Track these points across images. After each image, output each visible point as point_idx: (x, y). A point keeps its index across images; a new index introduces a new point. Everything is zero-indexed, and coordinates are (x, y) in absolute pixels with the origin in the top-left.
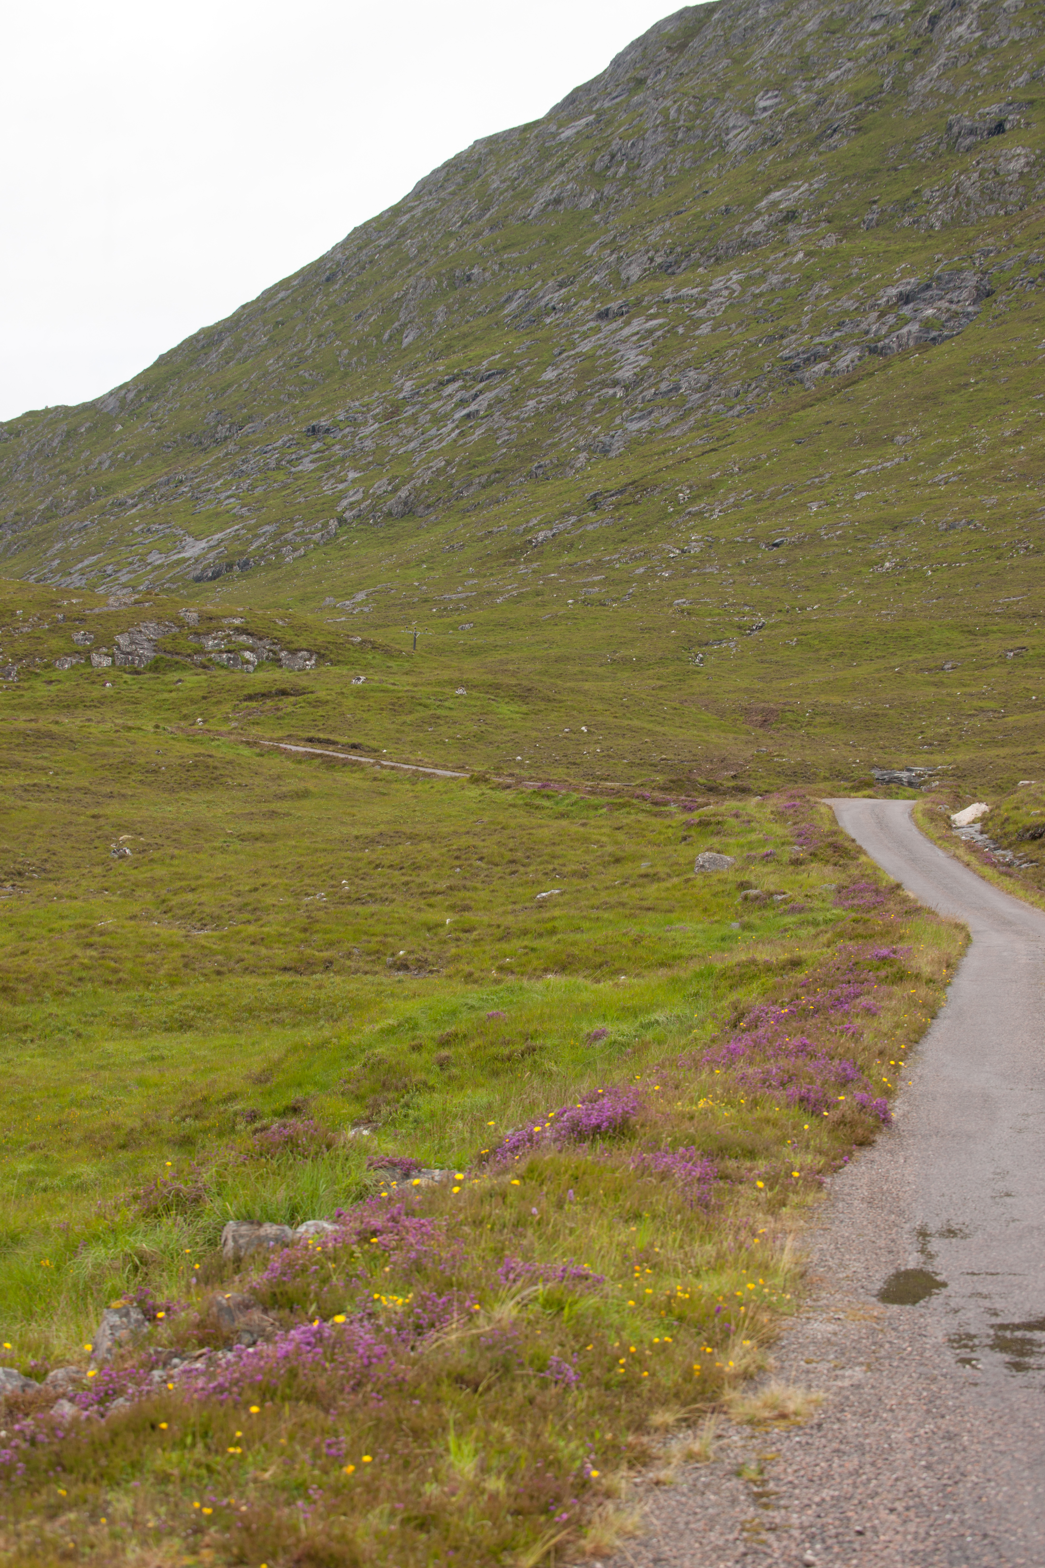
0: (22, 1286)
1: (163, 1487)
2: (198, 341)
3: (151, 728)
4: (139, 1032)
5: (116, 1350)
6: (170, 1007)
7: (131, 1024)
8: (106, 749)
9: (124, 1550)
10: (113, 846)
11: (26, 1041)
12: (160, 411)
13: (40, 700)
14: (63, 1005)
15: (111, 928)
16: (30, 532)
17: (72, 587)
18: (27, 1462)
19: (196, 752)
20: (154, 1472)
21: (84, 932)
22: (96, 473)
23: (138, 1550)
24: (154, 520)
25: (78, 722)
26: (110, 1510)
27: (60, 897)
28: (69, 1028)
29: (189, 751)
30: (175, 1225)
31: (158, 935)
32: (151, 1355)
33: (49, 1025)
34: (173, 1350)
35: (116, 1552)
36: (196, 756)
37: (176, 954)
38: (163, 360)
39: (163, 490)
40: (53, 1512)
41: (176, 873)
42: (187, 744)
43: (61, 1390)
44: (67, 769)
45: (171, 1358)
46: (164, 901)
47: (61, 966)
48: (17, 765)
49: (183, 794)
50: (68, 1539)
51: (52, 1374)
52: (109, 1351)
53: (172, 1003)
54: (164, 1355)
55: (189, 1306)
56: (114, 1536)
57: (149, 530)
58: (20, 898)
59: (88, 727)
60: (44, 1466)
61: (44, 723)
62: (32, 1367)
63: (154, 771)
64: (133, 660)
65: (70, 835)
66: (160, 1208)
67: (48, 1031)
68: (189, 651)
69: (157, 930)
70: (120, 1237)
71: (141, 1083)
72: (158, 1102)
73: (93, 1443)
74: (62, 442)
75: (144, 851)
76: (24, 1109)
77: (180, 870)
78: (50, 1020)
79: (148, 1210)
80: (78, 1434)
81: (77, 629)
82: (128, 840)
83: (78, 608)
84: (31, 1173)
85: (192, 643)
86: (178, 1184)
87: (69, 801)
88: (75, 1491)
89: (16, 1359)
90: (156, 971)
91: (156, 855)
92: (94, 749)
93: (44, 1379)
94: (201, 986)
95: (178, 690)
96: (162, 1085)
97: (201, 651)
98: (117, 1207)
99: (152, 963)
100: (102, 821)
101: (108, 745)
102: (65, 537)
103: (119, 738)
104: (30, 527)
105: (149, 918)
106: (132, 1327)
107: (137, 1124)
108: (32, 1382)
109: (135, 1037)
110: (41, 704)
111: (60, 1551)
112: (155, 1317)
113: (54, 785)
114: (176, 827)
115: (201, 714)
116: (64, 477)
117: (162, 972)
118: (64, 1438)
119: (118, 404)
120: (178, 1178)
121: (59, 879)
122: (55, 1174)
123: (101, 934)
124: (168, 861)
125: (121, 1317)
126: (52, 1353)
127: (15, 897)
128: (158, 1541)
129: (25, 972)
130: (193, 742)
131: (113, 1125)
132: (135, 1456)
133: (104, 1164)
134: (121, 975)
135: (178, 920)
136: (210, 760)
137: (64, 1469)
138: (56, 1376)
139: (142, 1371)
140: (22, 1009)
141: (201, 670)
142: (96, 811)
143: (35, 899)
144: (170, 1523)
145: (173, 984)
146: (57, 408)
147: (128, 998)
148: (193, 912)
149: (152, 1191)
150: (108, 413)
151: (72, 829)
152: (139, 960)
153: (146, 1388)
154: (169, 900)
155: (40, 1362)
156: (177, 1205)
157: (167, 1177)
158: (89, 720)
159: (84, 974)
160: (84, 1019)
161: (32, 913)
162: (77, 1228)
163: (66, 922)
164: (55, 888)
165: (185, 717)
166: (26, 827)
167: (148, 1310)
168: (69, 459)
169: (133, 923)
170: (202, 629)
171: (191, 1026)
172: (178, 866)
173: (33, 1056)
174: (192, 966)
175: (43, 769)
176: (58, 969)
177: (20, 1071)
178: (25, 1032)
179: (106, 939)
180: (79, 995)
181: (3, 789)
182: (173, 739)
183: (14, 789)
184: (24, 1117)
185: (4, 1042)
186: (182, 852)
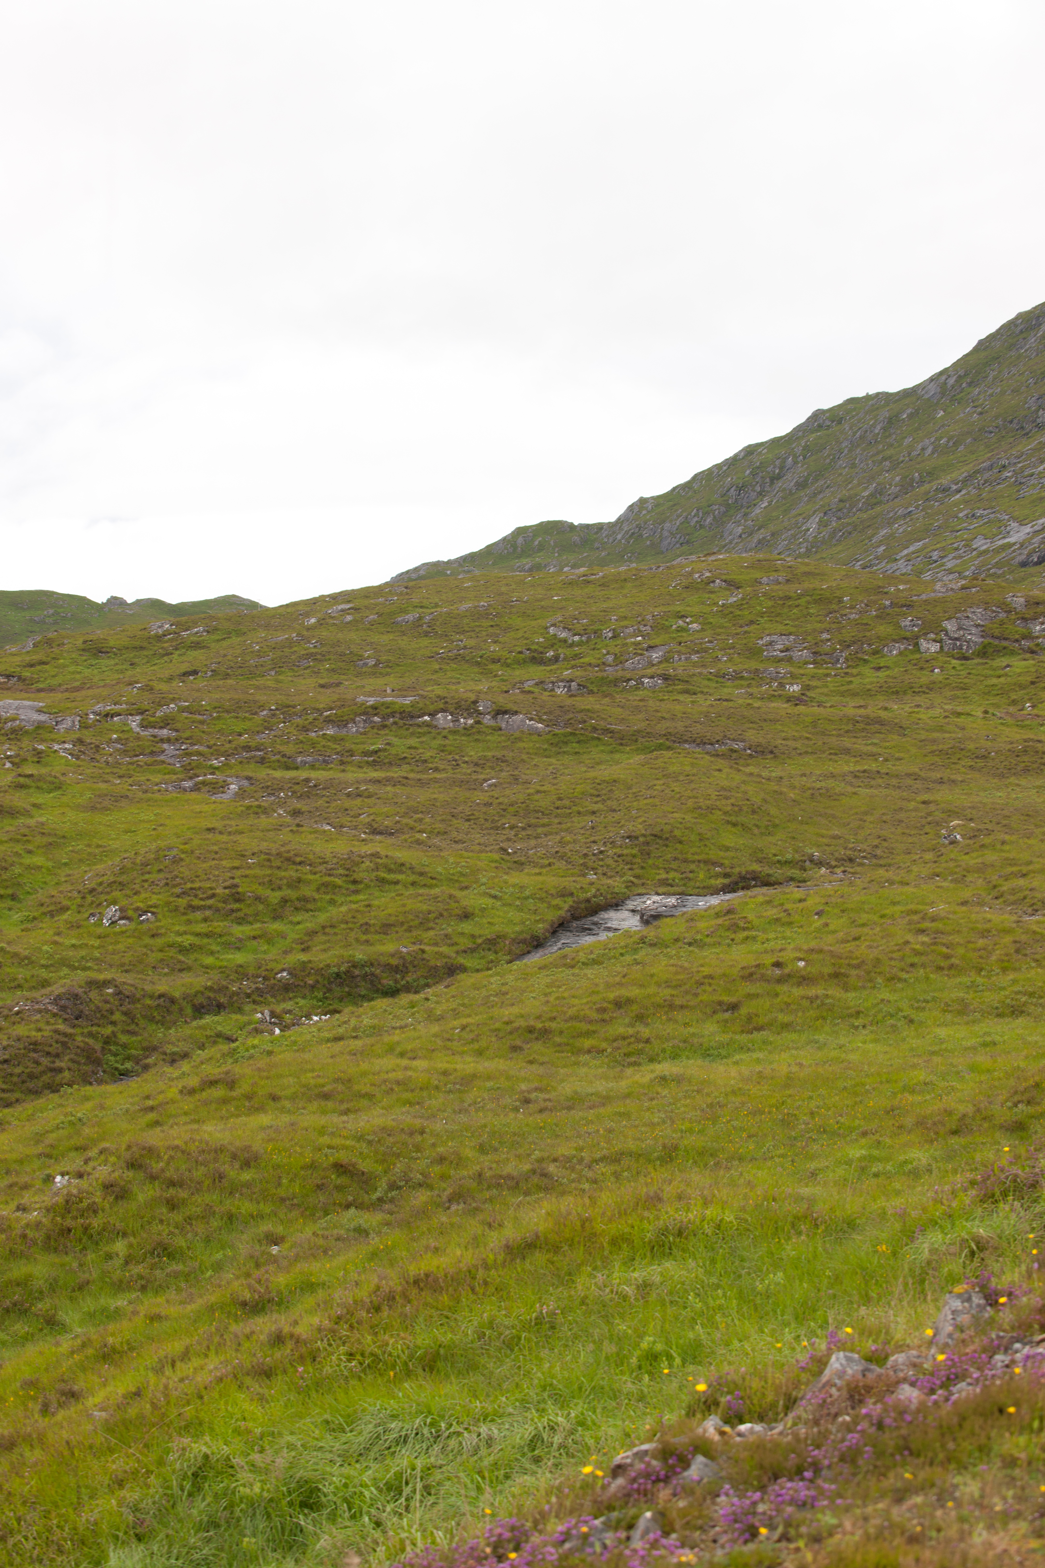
0: (858, 1271)
1: (1009, 1471)
2: (1016, 326)
3: (979, 714)
4: (971, 1018)
5: (957, 1335)
6: (1002, 993)
7: (963, 1009)
8: (935, 735)
9: (970, 1533)
10: (943, 832)
11: (857, 1027)
12: (981, 397)
13: (869, 687)
14: (895, 991)
15: (942, 914)
16: (854, 519)
17: (898, 573)
18: (874, 1446)
19: (1025, 737)
20: (1001, 1456)
21: (915, 918)
22: (919, 459)
23: (985, 1533)
24: (978, 505)
25: (907, 708)
26: (957, 1494)
27: (892, 883)
28: (901, 1014)
29: (1018, 737)
30: (1012, 1210)
31: (990, 921)
32: (992, 1340)
33: (881, 1011)
34: (1015, 1335)
35: (963, 1536)
36: (1025, 741)
37: (1007, 939)
38: (982, 345)
39: (986, 475)
40: (900, 1497)
41: (1007, 859)
42: (1016, 729)
43: (901, 1375)
44: (897, 755)
45: (1012, 1343)
46: (995, 887)
47: (893, 952)
48: (847, 751)
49: (1012, 780)
50: (915, 1522)
51: (892, 1358)
52: (950, 1336)
53: (1003, 988)
54: (1005, 1340)
55: (1030, 1291)
56: (962, 1520)
57: (973, 515)
58: (851, 884)
59: (918, 713)
60: (890, 1450)
61: (873, 710)
62: (873, 1352)
63: (984, 757)
64: (961, 645)
65: (901, 821)
66: (998, 1193)
67: (880, 1017)
68: (1017, 637)
69: (989, 916)
70: (957, 1223)
71: (973, 1069)
72: (990, 1088)
73: (941, 1427)
74: (884, 429)
75: (975, 836)
76: (856, 1094)
77: (1011, 856)
78: (881, 1006)
79: (985, 1195)
80: (925, 1417)
81: (905, 615)
82: (959, 825)
83: (905, 594)
84: (862, 1158)
85: (1019, 628)
86: (1015, 1170)
87: (899, 787)
88: (922, 1475)
89: (857, 1343)
90: (988, 957)
91: (987, 840)
92: (924, 735)
93: (885, 1364)
94: (1033, 972)
95: (1006, 675)
96: (995, 1070)
97: (1029, 636)
98: (954, 1192)
99: (984, 949)
100: (932, 807)
101: (938, 731)
102: (890, 523)
103: (948, 724)
104: (855, 514)
105: (981, 904)
106: (973, 1312)
107: (970, 1109)
108: (873, 1367)
109: (967, 1023)
110: (869, 690)
111: (907, 1534)
112: (997, 1302)
113: (884, 771)
114: (1006, 812)
115: (1030, 699)
116: (887, 463)
117: (994, 958)
118: (911, 1422)
119: (939, 390)
120: (1015, 1164)
121: (889, 865)
122: (887, 1160)
123: (933, 919)
124: (998, 847)
125: (963, 1302)
126: (892, 1338)
127: (846, 882)
128: (1005, 1524)
129: (857, 958)
130: (1023, 727)
131: (946, 1111)
132: (983, 1440)
133: (936, 1150)
134: (953, 960)
135: (1009, 905)
136: (1039, 745)
137: (911, 1454)
138: (896, 1361)
139: (983, 1356)
140: (854, 994)
141: (1028, 655)
142: (926, 797)
143: (866, 885)
144: (1017, 1507)
145: (1004, 970)
146: (878, 394)
147: (960, 983)
148: (1025, 898)
149: (989, 1176)
150: (929, 399)
151: (902, 815)
152: (971, 946)
153: (990, 1373)
154: (1001, 886)
155: (880, 1346)
156: (1014, 1191)
157: (1004, 1162)
158: (918, 706)
159: (916, 960)
160: (916, 1005)
161: (863, 898)
162: (914, 1214)
163: (898, 908)
164: (886, 875)
165: (1014, 702)
166: (857, 813)
167: (990, 1295)
168: (892, 445)
169: (964, 908)
170: (1029, 614)
171: (1022, 1012)
172: (1008, 851)
173: (865, 1042)
174: (1024, 952)
175: (873, 756)
176: (890, 955)
177: (852, 1057)
178: (857, 1018)
179: (938, 925)
180: (912, 981)
181: (833, 776)
182: (1002, 724)
183: (844, 775)
184: (856, 1103)
185: (836, 1028)
186: (1013, 838)
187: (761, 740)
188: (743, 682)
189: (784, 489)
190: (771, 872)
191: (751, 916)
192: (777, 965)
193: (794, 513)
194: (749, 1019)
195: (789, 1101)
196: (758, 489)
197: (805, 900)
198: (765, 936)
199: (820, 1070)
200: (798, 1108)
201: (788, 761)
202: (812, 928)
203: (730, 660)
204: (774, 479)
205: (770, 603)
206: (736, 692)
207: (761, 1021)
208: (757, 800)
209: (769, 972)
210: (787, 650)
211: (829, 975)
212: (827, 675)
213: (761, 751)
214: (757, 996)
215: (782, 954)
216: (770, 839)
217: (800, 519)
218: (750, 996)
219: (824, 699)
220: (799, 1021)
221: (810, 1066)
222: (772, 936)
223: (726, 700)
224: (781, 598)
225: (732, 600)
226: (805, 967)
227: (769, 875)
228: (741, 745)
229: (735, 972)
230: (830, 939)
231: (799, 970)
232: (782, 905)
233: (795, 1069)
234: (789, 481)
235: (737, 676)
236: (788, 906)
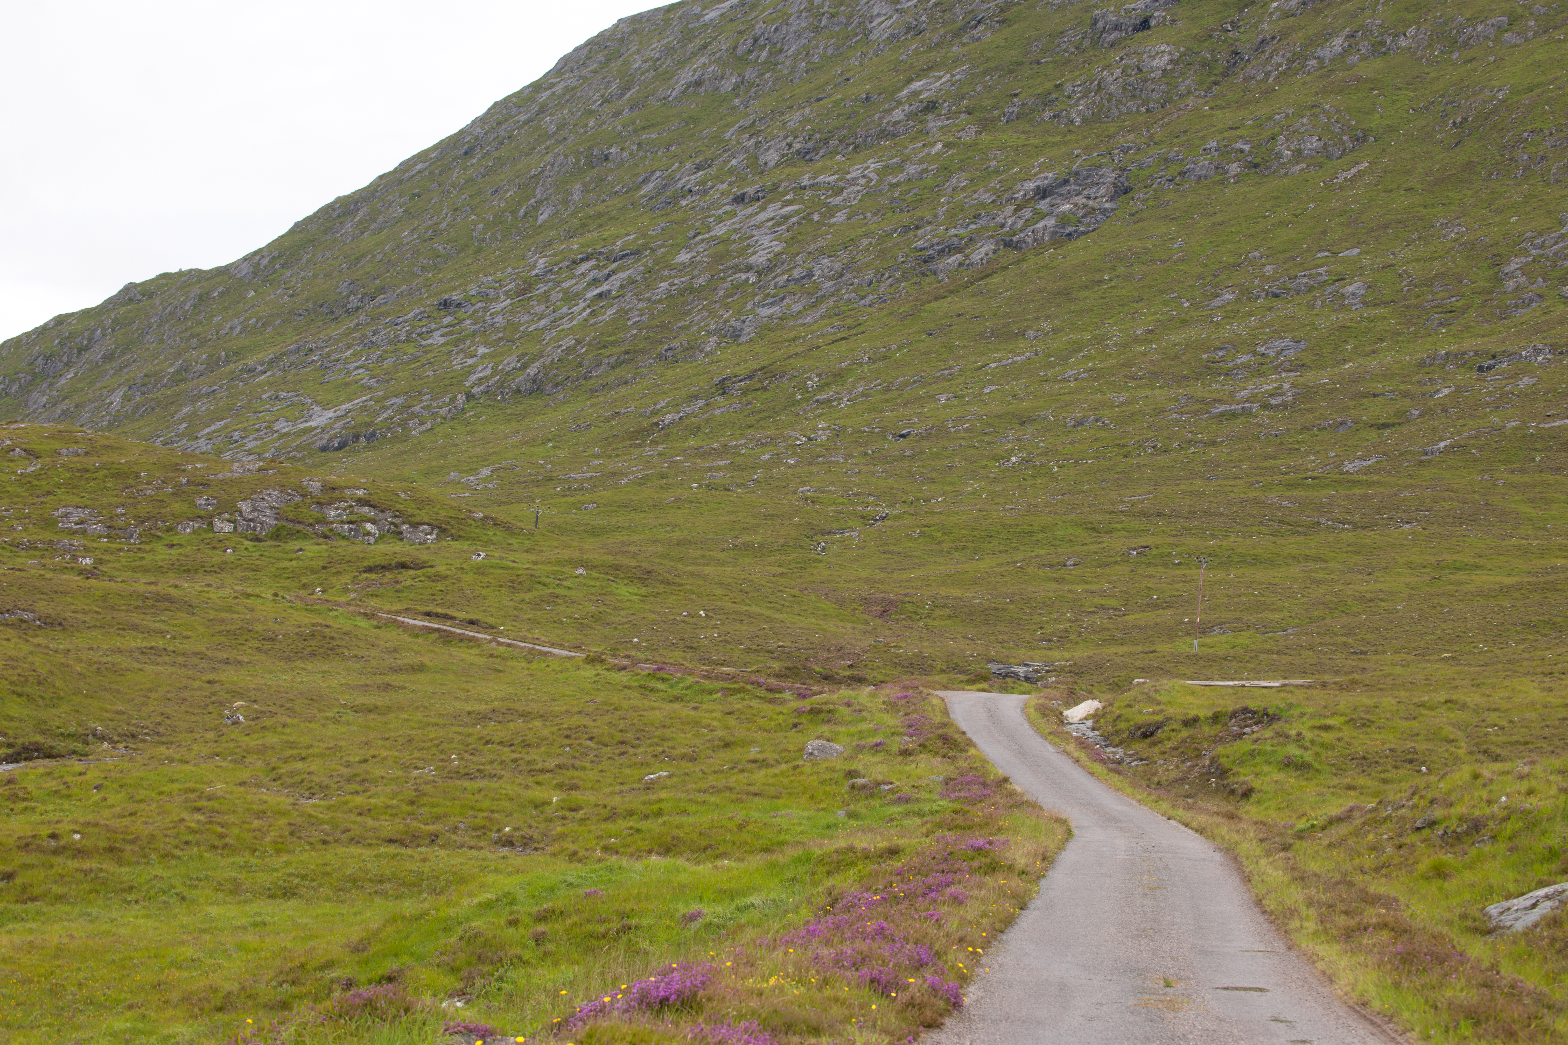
3: (269, 596)
6: (275, 874)
7: (235, 889)
8: (224, 615)
10: (227, 712)
11: (130, 902)
12: (294, 279)
13: (161, 564)
14: (169, 868)
15: (219, 793)
16: (158, 394)
17: (197, 452)
19: (314, 621)
21: (192, 796)
22: (227, 338)
24: (282, 387)
25: (197, 587)
27: (172, 760)
29: (306, 621)
31: (266, 802)
33: (154, 887)
36: (313, 625)
37: (283, 821)
38: (299, 228)
39: (293, 358)
41: (287, 742)
42: (304, 613)
44: (185, 633)
46: (273, 769)
47: (168, 829)
48: (135, 627)
49: (298, 663)
53: (277, 870)
57: (277, 397)
58: (131, 760)
59: (207, 592)
61: (164, 587)
63: (271, 640)
64: (255, 527)
65: (185, 700)
67: (152, 893)
68: (311, 521)
69: (265, 797)
71: (240, 948)
72: (256, 968)
74: (194, 306)
76: (124, 968)
77: (292, 739)
78: (155, 882)
81: (200, 494)
82: (242, 706)
83: (202, 473)
85: (313, 513)
86: (257, 1042)
87: (185, 666)
90: (262, 839)
91: (268, 722)
92: (212, 614)
94: (307, 855)
95: (299, 559)
96: (262, 950)
97: (323, 521)
99: (259, 830)
100: (217, 687)
101: (227, 612)
102: (193, 401)
103: (237, 604)
104: (159, 390)
105: (259, 785)
107: (235, 988)
109: (239, 903)
110: (161, 567)
113: (171, 648)
114: (290, 695)
115: (321, 584)
116: (195, 341)
117: (268, 839)
119: (255, 270)
120: (258, 1036)
121: (172, 743)
122: (151, 1034)
123: (210, 799)
124: (279, 729)
127: (127, 758)
129: (132, 833)
130: (311, 611)
131: (211, 988)
133: (200, 1026)
134: (227, 840)
135: (286, 788)
136: (327, 630)
140: (127, 869)
141: (322, 540)
142: (211, 676)
143: (146, 762)
145: (278, 851)
146: (191, 271)
147: (233, 863)
148: (302, 781)
150: (240, 278)
151: (186, 694)
152: (246, 826)
157: (247, 1034)
158: (209, 585)
159: (190, 838)
160: (189, 883)
161: (142, 775)
163: (176, 786)
164: (167, 752)
165: (304, 586)
166: (141, 690)
168: (201, 323)
169: (242, 789)
170: (325, 499)
171: (294, 894)
172: (289, 734)
173: (136, 917)
174: (298, 834)
175: (162, 633)
176: (165, 832)
177: (123, 931)
178: (130, 893)
179: (214, 804)
180: (186, 858)
181: (120, 651)
182: (291, 607)
183: (131, 651)
184: (123, 976)
185: (109, 902)
186: (295, 721)
187: (51, 611)
188: (36, 553)
189: (92, 361)
190: (54, 744)
191: (31, 788)
192: (53, 836)
193: (99, 385)
194: (24, 888)
195: (58, 971)
196: (65, 359)
197: (84, 774)
198: (44, 808)
199: (90, 942)
200: (66, 979)
201: (76, 634)
202: (91, 802)
203: (25, 530)
204: (82, 350)
205: (68, 475)
206: (29, 562)
207: (36, 891)
208: (43, 671)
209: (45, 843)
210: (82, 523)
211: (104, 849)
212: (120, 550)
213: (50, 623)
214: (33, 866)
215: (58, 826)
216: (54, 711)
217: (105, 391)
218: (25, 866)
219: (115, 573)
220: (73, 893)
221: (81, 938)
222: (50, 807)
223: (19, 570)
224: (79, 471)
225: (31, 469)
226: (80, 840)
227: (52, 747)
228: (31, 615)
229: (11, 841)
230: (107, 813)
231: (75, 843)
232: (62, 777)
233: (65, 940)
234: (96, 354)
235: (31, 547)
236: (68, 779)
